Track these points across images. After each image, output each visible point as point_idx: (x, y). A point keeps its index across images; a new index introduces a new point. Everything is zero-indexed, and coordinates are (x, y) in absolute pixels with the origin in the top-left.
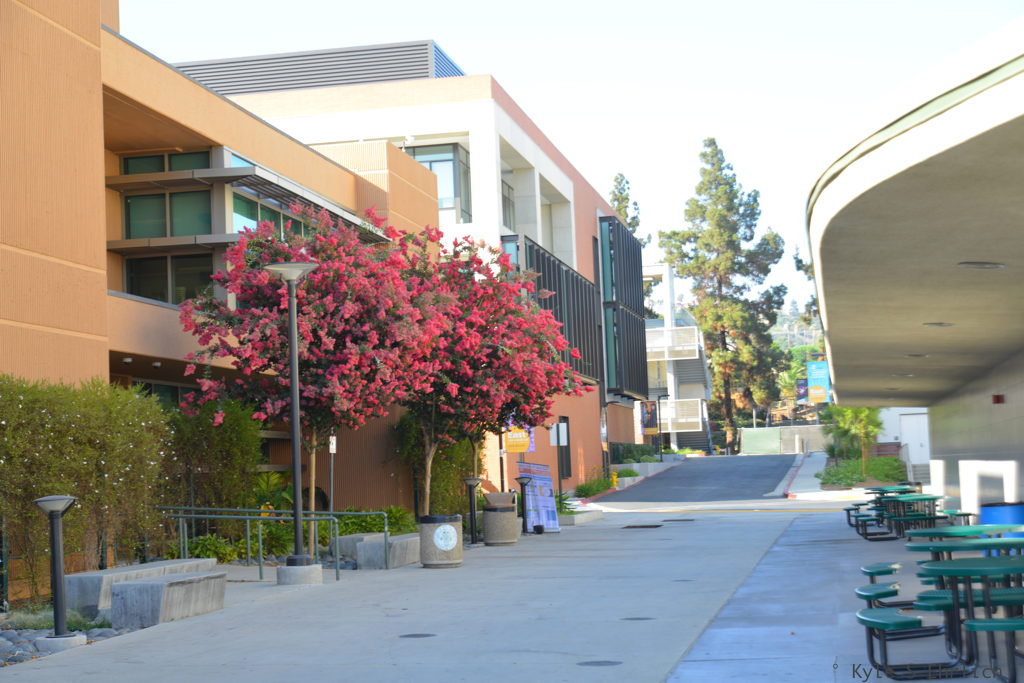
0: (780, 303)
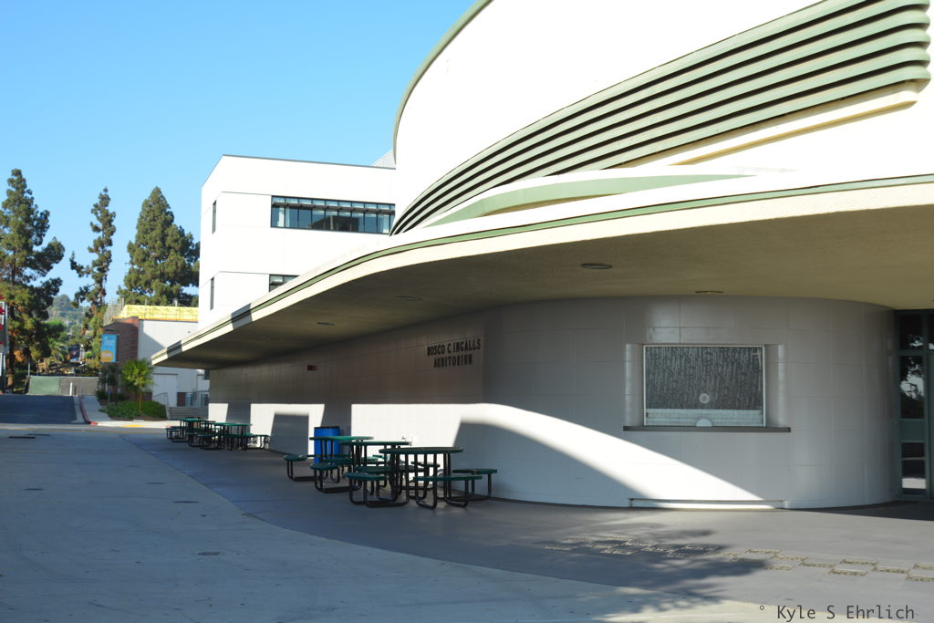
0: (56, 291)
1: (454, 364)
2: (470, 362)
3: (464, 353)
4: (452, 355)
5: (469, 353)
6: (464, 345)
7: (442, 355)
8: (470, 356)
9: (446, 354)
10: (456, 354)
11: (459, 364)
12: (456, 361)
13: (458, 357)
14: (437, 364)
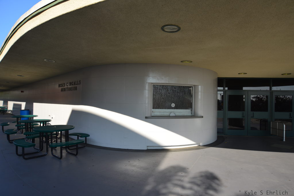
1: (69, 91)
2: (76, 89)
3: (73, 86)
4: (69, 87)
5: (75, 86)
6: (73, 83)
7: (64, 87)
8: (76, 87)
9: (66, 87)
10: (70, 87)
11: (71, 90)
12: (70, 89)
13: (71, 87)
14: (62, 90)
